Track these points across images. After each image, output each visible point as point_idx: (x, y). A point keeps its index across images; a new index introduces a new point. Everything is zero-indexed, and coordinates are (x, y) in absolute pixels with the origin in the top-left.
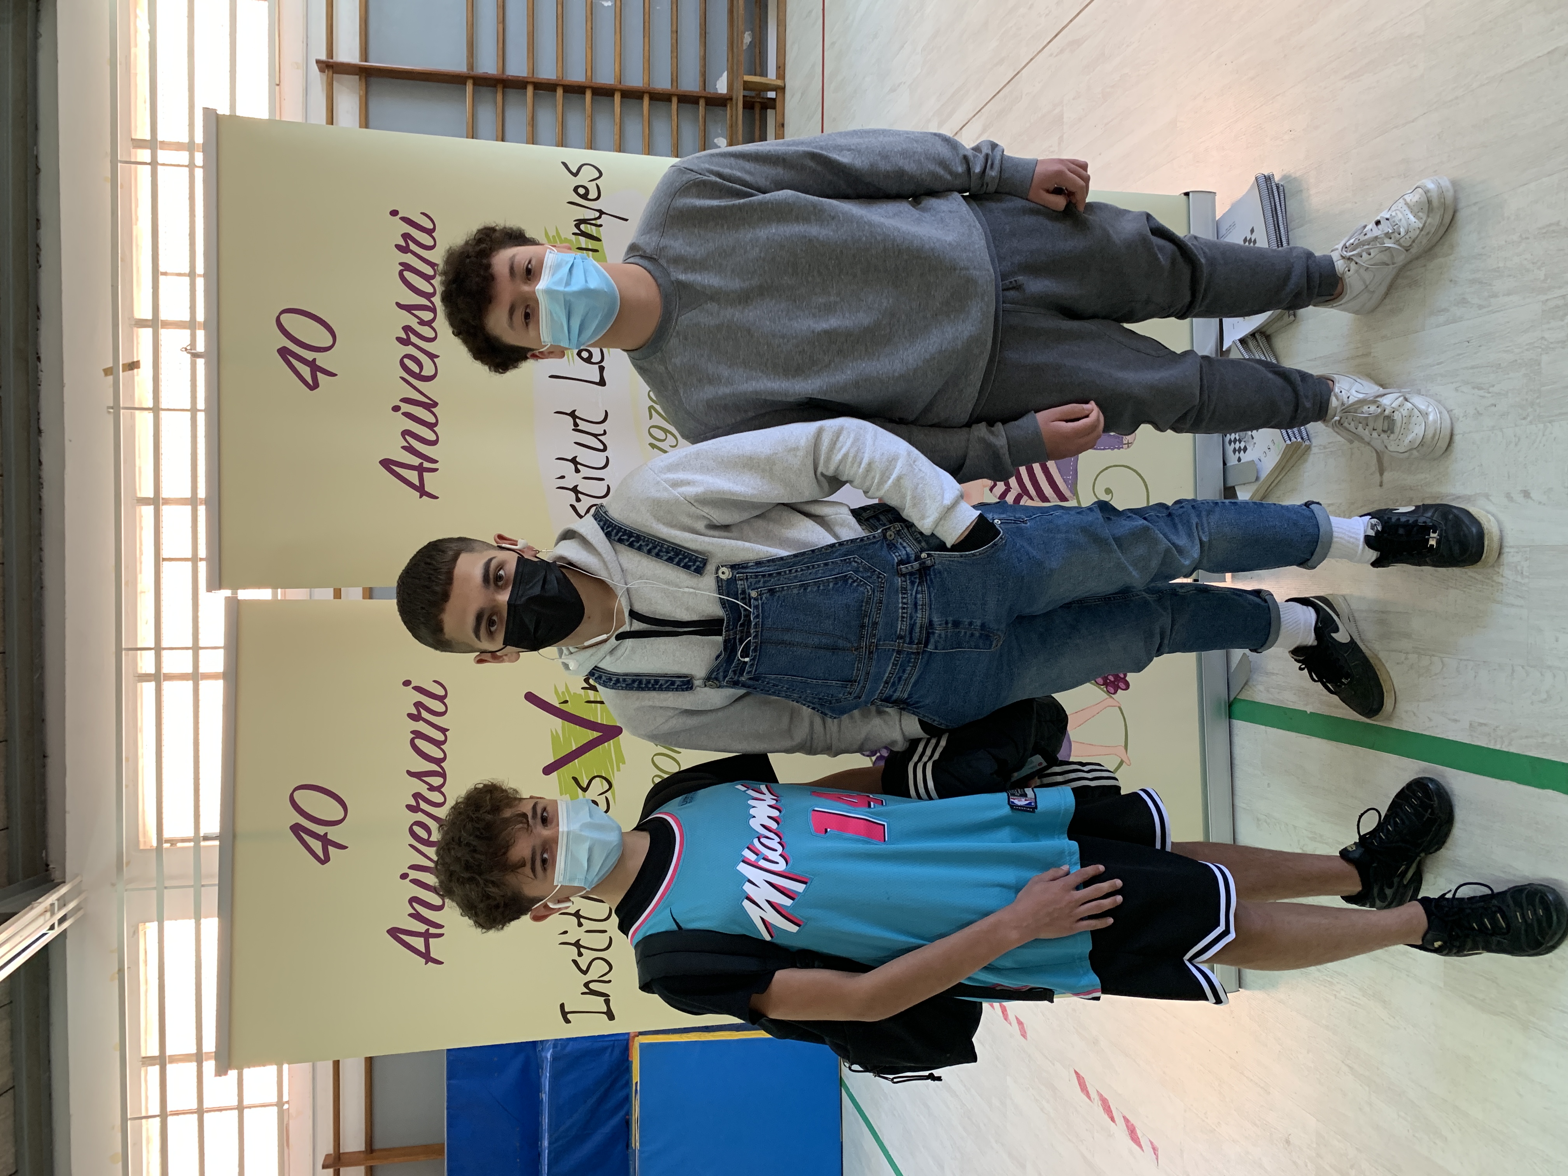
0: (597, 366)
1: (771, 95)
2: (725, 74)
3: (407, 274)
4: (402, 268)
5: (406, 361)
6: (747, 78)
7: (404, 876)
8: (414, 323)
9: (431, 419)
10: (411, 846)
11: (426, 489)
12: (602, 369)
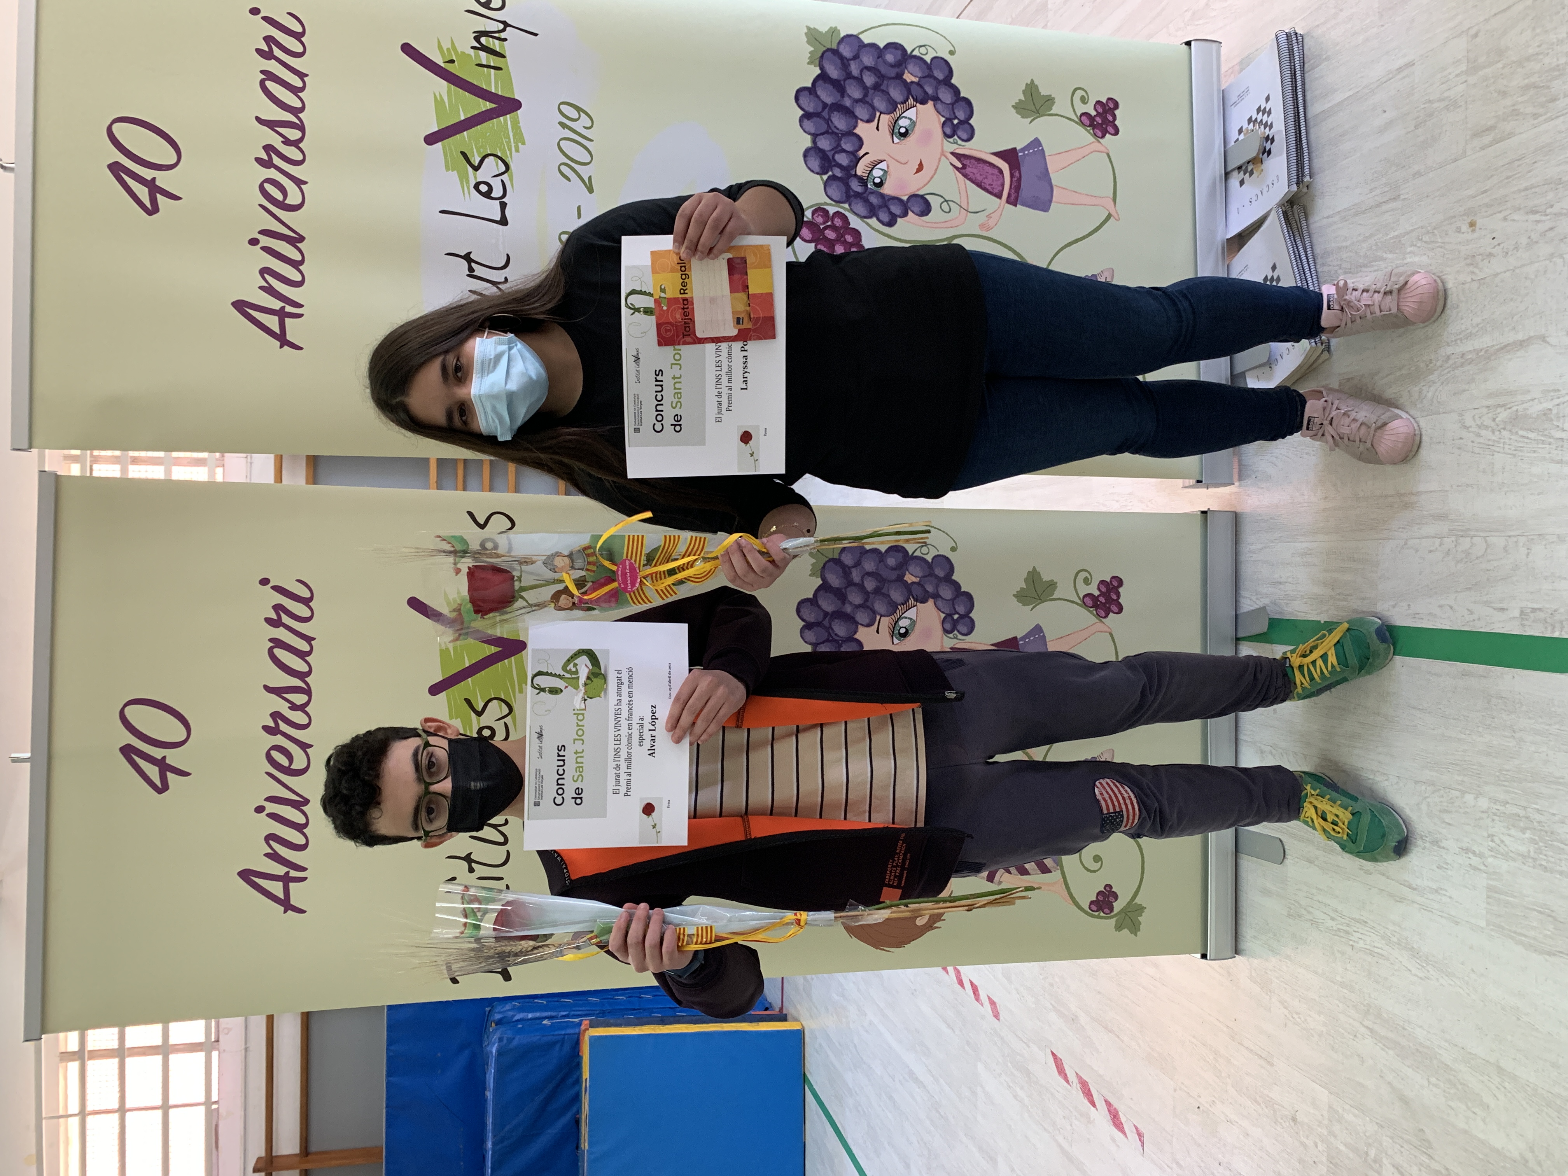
0: (498, 202)
3: (269, 84)
4: (264, 77)
5: (267, 186)
7: (260, 810)
8: (277, 142)
9: (296, 256)
10: (268, 775)
11: (288, 338)
12: (503, 206)
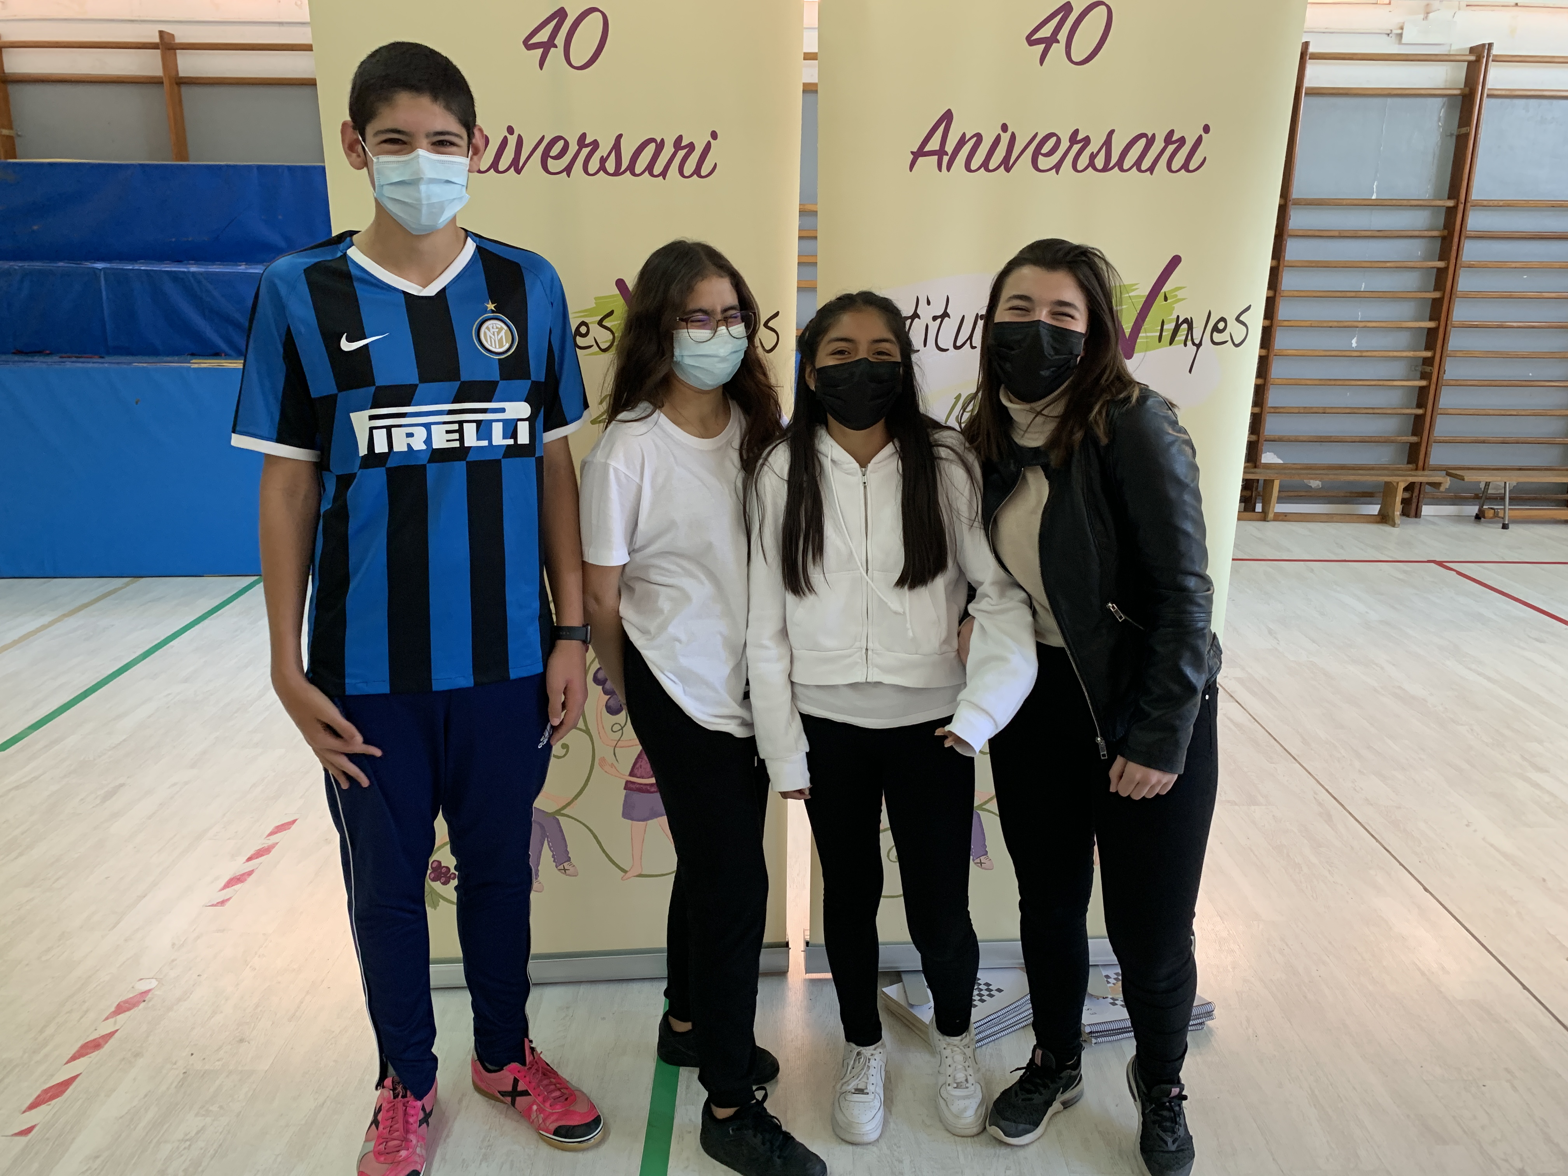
1: (1259, 507)
2: (1281, 462)
3: (1143, 142)
4: (1150, 136)
5: (1054, 139)
6: (1277, 484)
7: (510, 130)
8: (1092, 148)
9: (993, 164)
10: (543, 137)
11: (920, 159)
